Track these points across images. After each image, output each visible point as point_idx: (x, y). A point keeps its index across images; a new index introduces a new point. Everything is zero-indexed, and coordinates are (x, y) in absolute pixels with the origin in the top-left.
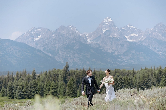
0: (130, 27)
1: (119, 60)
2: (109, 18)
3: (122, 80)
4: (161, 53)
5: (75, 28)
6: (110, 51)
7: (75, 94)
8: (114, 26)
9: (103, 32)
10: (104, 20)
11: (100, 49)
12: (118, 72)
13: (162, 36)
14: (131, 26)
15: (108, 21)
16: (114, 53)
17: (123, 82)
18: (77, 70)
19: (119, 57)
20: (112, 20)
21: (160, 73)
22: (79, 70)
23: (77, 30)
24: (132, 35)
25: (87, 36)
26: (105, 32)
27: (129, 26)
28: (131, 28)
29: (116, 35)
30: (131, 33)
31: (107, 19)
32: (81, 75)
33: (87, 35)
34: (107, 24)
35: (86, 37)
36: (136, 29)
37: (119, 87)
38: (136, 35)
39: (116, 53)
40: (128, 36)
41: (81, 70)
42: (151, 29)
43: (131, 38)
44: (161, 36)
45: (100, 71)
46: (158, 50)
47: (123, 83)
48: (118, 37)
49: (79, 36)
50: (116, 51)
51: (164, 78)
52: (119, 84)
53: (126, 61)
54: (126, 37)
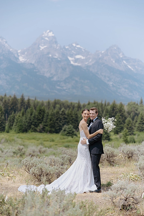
0: (76, 46)
1: (58, 88)
2: (50, 32)
3: (65, 114)
4: (111, 83)
5: (4, 40)
6: (47, 75)
7: (2, 128)
8: (56, 42)
9: (41, 49)
10: (43, 34)
11: (35, 71)
12: (59, 104)
13: (116, 62)
14: (78, 45)
15: (48, 35)
16: (52, 77)
17: (66, 117)
18: (5, 95)
19: (59, 83)
20: (53, 35)
21: (113, 110)
22: (8, 96)
23: (6, 42)
24: (78, 57)
25: (19, 53)
26: (43, 50)
27: (74, 45)
28: (77, 48)
29: (57, 55)
30: (76, 55)
31: (48, 33)
32: (11, 103)
33: (19, 51)
34: (47, 39)
35: (17, 54)
36: (84, 49)
37: (61, 123)
38: (83, 58)
39: (55, 79)
40: (72, 57)
41: (10, 97)
42: (103, 52)
43: (76, 60)
44: (114, 62)
45: (35, 100)
46: (108, 79)
47: (66, 119)
48: (60, 58)
49: (9, 51)
50: (55, 75)
51: (118, 116)
52: (61, 119)
53: (66, 89)
54: (70, 59)
